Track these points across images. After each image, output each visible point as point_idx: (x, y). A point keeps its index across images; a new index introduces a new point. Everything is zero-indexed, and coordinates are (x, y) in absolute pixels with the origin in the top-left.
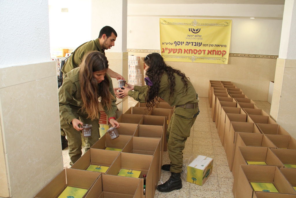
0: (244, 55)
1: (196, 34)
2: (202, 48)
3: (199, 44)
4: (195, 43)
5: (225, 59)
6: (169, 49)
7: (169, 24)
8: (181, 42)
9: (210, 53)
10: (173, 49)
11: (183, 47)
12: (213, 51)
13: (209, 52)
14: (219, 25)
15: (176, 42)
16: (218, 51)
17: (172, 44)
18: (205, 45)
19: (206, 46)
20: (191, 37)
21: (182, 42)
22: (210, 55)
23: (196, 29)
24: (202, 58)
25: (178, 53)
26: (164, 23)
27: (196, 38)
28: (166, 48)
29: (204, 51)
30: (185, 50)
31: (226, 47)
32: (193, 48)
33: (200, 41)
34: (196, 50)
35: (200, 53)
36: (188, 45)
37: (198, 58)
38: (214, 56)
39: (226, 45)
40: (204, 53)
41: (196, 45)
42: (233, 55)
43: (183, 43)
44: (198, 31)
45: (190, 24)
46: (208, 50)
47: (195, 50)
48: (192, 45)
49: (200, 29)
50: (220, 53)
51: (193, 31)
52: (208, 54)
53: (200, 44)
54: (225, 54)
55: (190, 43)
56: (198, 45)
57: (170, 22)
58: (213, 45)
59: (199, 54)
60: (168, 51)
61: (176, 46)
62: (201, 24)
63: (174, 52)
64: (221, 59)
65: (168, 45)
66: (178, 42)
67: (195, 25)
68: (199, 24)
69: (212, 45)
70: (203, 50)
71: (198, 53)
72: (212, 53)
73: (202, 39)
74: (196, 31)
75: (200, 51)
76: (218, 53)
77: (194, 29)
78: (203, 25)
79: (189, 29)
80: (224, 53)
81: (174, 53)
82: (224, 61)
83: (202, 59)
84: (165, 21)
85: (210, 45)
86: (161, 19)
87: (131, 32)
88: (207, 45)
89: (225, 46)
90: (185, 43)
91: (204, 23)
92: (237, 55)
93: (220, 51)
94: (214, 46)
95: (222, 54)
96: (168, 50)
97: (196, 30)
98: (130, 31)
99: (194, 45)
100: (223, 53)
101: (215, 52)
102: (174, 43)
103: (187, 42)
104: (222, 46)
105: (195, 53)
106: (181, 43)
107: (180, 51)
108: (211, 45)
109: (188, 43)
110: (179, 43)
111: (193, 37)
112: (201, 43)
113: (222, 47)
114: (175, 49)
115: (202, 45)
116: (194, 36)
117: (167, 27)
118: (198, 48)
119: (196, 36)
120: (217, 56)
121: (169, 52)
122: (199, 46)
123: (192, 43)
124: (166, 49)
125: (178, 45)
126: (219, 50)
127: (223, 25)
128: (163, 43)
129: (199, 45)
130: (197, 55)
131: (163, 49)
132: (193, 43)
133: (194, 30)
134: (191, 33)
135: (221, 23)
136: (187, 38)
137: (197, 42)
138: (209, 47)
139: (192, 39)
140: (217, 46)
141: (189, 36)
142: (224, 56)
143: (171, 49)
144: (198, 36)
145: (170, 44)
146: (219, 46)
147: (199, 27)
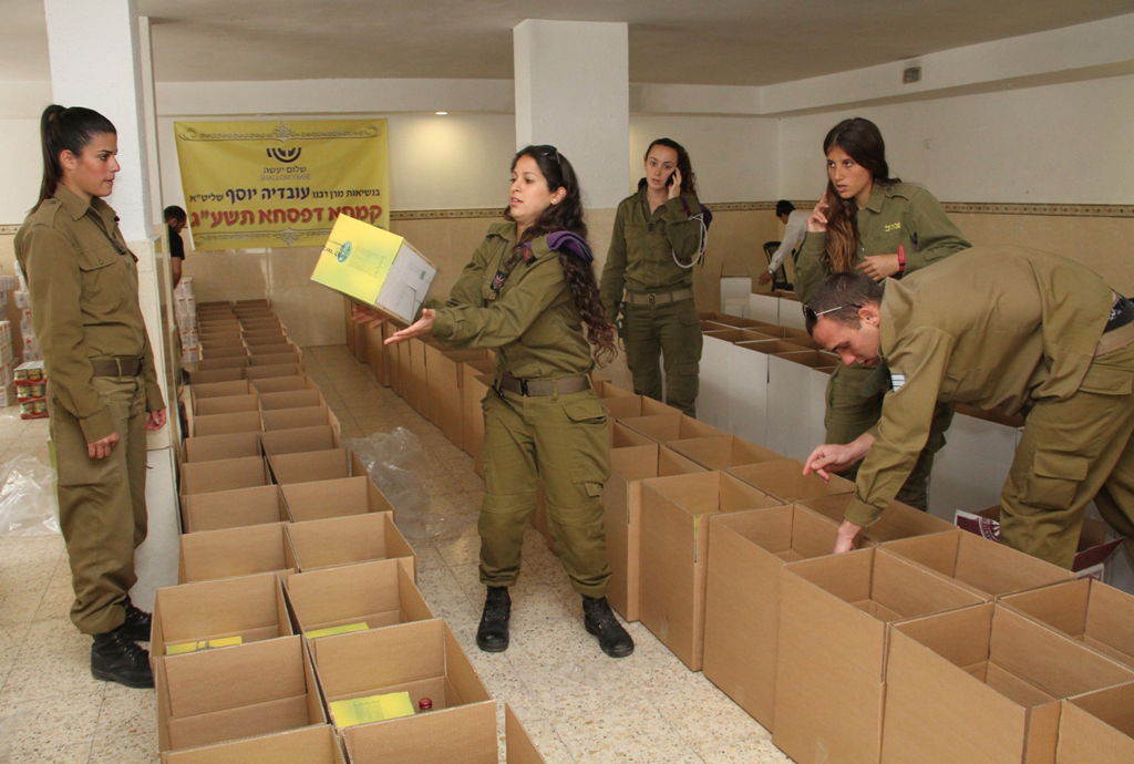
1: (290, 165)
2: (310, 203)
3: (301, 193)
4: (290, 189)
6: (213, 214)
7: (205, 137)
8: (246, 190)
9: (335, 217)
10: (226, 213)
11: (256, 204)
12: (345, 209)
13: (334, 214)
14: (353, 136)
15: (230, 191)
16: (357, 208)
17: (219, 198)
18: (320, 195)
20: (275, 174)
21: (249, 191)
23: (287, 149)
24: (315, 232)
25: (243, 223)
26: (189, 137)
27: (291, 177)
28: (202, 212)
29: (319, 211)
30: (261, 212)
31: (379, 195)
32: (286, 205)
33: (303, 184)
34: (295, 211)
35: (306, 217)
36: (269, 197)
37: (302, 232)
39: (378, 191)
40: (320, 218)
41: (292, 197)
43: (252, 192)
44: (295, 154)
45: (269, 137)
46: (330, 209)
47: (291, 210)
48: (282, 197)
49: (300, 149)
50: (363, 213)
51: (279, 154)
52: (331, 218)
53: (303, 193)
54: (378, 216)
55: (274, 190)
56: (298, 196)
57: (207, 132)
58: (342, 192)
59: (305, 221)
60: (210, 220)
61: (233, 202)
62: (300, 134)
63: (230, 220)
65: (209, 200)
66: (238, 191)
67: (284, 139)
68: (293, 135)
69: (339, 194)
70: (315, 210)
71: (301, 218)
73: (308, 177)
74: (290, 155)
75: (306, 214)
76: (357, 213)
77: (282, 150)
78: (306, 136)
79: (268, 150)
80: (376, 212)
81: (229, 223)
84: (190, 130)
86: (178, 126)
88: (325, 194)
89: (376, 193)
90: (260, 193)
91: (310, 131)
92: (412, 216)
93: (364, 208)
94: (345, 194)
95: (369, 216)
96: (210, 216)
97: (287, 153)
99: (289, 198)
100: (372, 213)
101: (349, 212)
102: (228, 195)
103: (264, 190)
104: (367, 193)
105: (293, 221)
106: (247, 192)
107: (248, 216)
108: (335, 192)
109: (269, 193)
110: (241, 194)
111: (282, 173)
112: (308, 189)
113: (367, 195)
114: (231, 213)
115: (311, 195)
116: (285, 170)
117: (199, 147)
118: (299, 205)
119: (289, 170)
121: (213, 222)
122: (303, 198)
123: (279, 190)
124: (205, 214)
125: (240, 199)
126: (360, 207)
127: (364, 135)
128: (192, 197)
129: (301, 195)
130: (300, 225)
131: (195, 214)
132: (282, 190)
133: (283, 154)
134: (274, 162)
135: (358, 131)
136: (263, 178)
137: (294, 189)
138: (332, 198)
139: (279, 178)
140: (354, 195)
141: (269, 170)
142: (376, 220)
143: (219, 213)
144: (295, 171)
145: (213, 200)
146: (361, 195)
147: (296, 144)
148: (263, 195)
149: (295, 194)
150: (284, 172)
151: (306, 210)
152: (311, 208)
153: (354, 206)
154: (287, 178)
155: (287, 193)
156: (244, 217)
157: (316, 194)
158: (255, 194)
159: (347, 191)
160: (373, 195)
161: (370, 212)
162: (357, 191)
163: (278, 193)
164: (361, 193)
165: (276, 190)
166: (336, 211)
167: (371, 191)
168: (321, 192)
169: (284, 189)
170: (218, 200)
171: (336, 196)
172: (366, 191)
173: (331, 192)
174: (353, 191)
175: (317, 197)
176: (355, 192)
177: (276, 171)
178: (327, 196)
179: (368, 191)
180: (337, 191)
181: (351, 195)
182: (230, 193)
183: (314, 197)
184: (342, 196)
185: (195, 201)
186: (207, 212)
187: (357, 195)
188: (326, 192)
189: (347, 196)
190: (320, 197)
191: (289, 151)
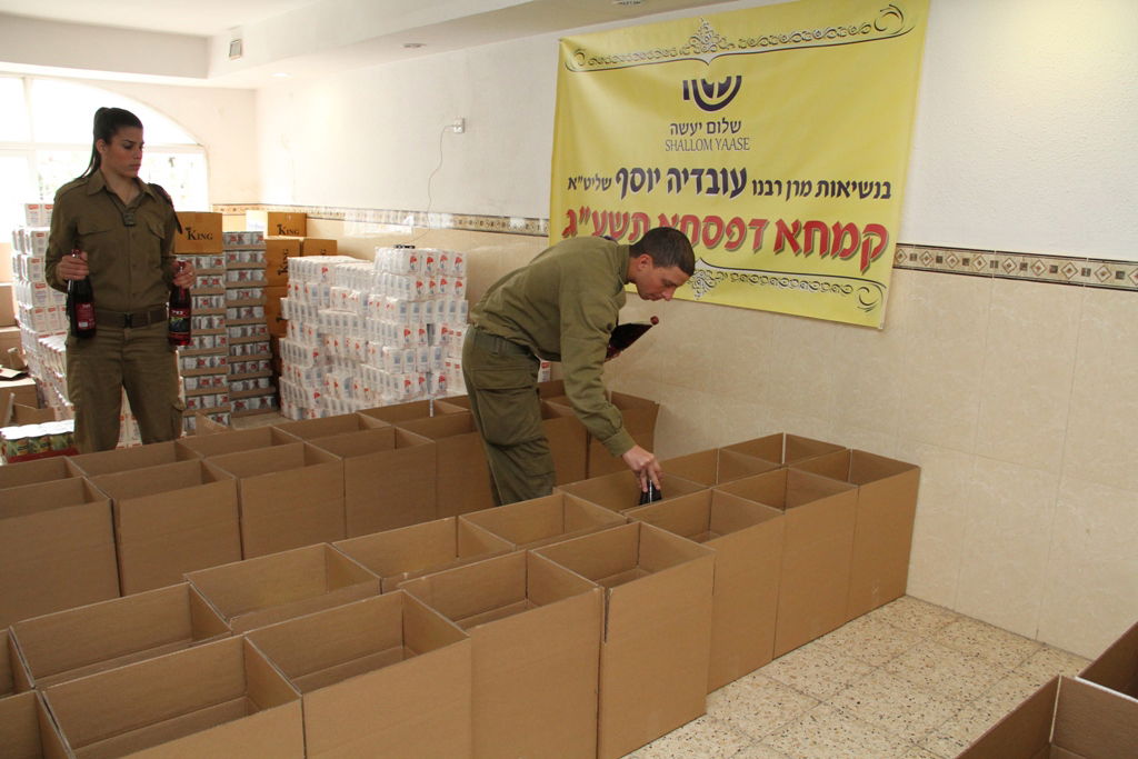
0: (1024, 266)
1: (716, 116)
2: (747, 206)
4: (712, 172)
5: (877, 284)
6: (595, 216)
8: (645, 170)
9: (787, 244)
10: (611, 214)
12: (811, 226)
13: (787, 236)
14: (849, 38)
15: (623, 171)
16: (837, 227)
17: (605, 184)
18: (766, 188)
19: (770, 192)
20: (687, 136)
22: (789, 260)
23: (716, 81)
24: (746, 277)
26: (577, 67)
27: (714, 143)
28: (582, 211)
29: (759, 224)
30: (662, 218)
31: (887, 196)
32: (703, 206)
33: (734, 162)
34: (718, 221)
35: (735, 239)
36: (679, 188)
37: (723, 272)
38: (817, 263)
39: (887, 184)
40: (757, 246)
41: (714, 190)
42: (939, 260)
43: (654, 176)
44: (728, 90)
45: (685, 55)
46: (780, 224)
47: (712, 219)
48: (699, 188)
49: (739, 78)
50: (847, 243)
52: (779, 247)
53: (735, 181)
54: (879, 251)
55: (685, 171)
56: (725, 190)
57: (602, 56)
58: (809, 183)
59: (730, 246)
60: (590, 227)
61: (625, 193)
62: (737, 44)
64: (856, 285)
65: (593, 188)
66: (635, 171)
67: (707, 57)
68: (727, 49)
69: (802, 188)
70: (755, 223)
71: (725, 239)
72: (801, 240)
73: (744, 145)
74: (720, 94)
75: (736, 230)
76: (836, 240)
77: (709, 83)
78: (750, 47)
79: (685, 82)
80: (876, 241)
82: (869, 307)
83: (747, 285)
85: (793, 187)
86: (564, 45)
87: (464, 129)
88: (775, 188)
89: (883, 190)
90: (665, 177)
92: (966, 261)
93: (852, 228)
94: (815, 189)
95: (859, 255)
96: (591, 220)
97: (715, 90)
98: (460, 122)
99: (710, 191)
100: (867, 244)
101: (817, 235)
102: (618, 179)
103: (671, 171)
104: (863, 189)
105: (710, 244)
106: (647, 175)
108: (796, 183)
109: (678, 177)
110: (638, 178)
111: (699, 133)
112: (743, 173)
113: (862, 196)
114: (617, 215)
115: (749, 185)
116: (705, 126)
117: (586, 82)
118: (726, 208)
119: (712, 127)
120: (834, 265)
122: (734, 194)
123: (694, 172)
124: (585, 213)
125: (635, 189)
126: (844, 224)
127: (874, 34)
128: (570, 179)
129: (731, 187)
130: (720, 255)
131: (571, 213)
132: (698, 172)
133: (709, 93)
134: (691, 111)
135: (858, 25)
136: (670, 146)
137: (718, 171)
138: (788, 197)
139: (694, 147)
140: (833, 194)
141: (679, 129)
142: (872, 265)
143: (604, 213)
144: (722, 130)
145: (597, 188)
146: (848, 195)
147: (732, 68)
148: (670, 182)
149: (720, 185)
150: (702, 133)
151: (737, 221)
152: (747, 222)
153: (830, 225)
154: (706, 145)
155: (707, 181)
156: (636, 227)
157: (758, 186)
158: (657, 180)
159: (821, 183)
160: (876, 197)
161: (863, 240)
162: (840, 183)
163: (693, 178)
164: (850, 189)
165: (690, 172)
166: (791, 230)
167: (871, 184)
168: (769, 182)
169: (703, 170)
170: (605, 189)
171: (797, 193)
172: (860, 184)
173: (789, 182)
174: (833, 183)
175: (760, 193)
176: (837, 186)
177: (690, 131)
178: (780, 193)
179: (866, 184)
180: (800, 182)
181: (826, 194)
182: (622, 176)
183: (755, 193)
184: (806, 194)
185: (575, 188)
186: (588, 209)
187: (839, 194)
188: (778, 182)
189: (817, 195)
190: (767, 194)
191: (720, 84)
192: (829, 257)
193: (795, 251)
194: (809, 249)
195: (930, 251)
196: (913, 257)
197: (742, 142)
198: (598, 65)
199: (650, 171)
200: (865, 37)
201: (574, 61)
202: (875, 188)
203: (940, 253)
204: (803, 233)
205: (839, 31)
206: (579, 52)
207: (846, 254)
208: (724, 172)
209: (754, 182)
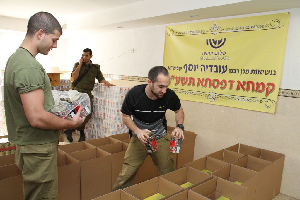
1: (218, 50)
2: (227, 76)
3: (222, 68)
4: (216, 66)
5: (271, 100)
6: (177, 78)
8: (193, 65)
9: (241, 88)
10: (182, 78)
11: (197, 74)
12: (249, 83)
13: (240, 85)
14: (262, 28)
15: (186, 65)
16: (257, 83)
17: (180, 69)
18: (234, 71)
19: (235, 73)
20: (208, 55)
22: (241, 92)
23: (217, 39)
24: (227, 97)
25: (189, 85)
26: (171, 35)
27: (217, 58)
28: (172, 76)
29: (232, 82)
30: (199, 79)
31: (275, 74)
32: (212, 76)
33: (223, 63)
34: (217, 80)
35: (223, 86)
36: (205, 70)
37: (219, 96)
38: (250, 93)
39: (275, 71)
40: (231, 88)
41: (216, 71)
42: (292, 93)
43: (196, 67)
44: (222, 42)
45: (208, 32)
46: (239, 82)
47: (215, 80)
48: (211, 71)
49: (225, 39)
50: (261, 88)
51: (213, 44)
52: (238, 88)
53: (224, 69)
54: (272, 91)
55: (207, 66)
56: (220, 71)
57: (179, 32)
58: (248, 70)
59: (222, 88)
61: (186, 72)
62: (225, 29)
63: (184, 82)
64: (264, 100)
65: (176, 70)
66: (190, 65)
67: (215, 33)
68: (221, 31)
69: (246, 71)
70: (230, 81)
71: (220, 86)
72: (245, 87)
74: (219, 43)
75: (224, 83)
76: (257, 87)
77: (215, 40)
78: (229, 30)
79: (207, 40)
80: (271, 88)
81: (183, 84)
82: (268, 107)
83: (227, 99)
85: (243, 71)
86: (167, 29)
87: (133, 52)
88: (237, 71)
89: (273, 73)
90: (200, 67)
91: (231, 27)
93: (262, 84)
94: (250, 72)
95: (265, 91)
96: (175, 79)
98: (132, 50)
99: (215, 72)
100: (268, 89)
101: (251, 86)
102: (184, 67)
103: (202, 66)
104: (266, 72)
105: (215, 87)
106: (194, 66)
107: (192, 81)
108: (244, 70)
109: (204, 67)
110: (191, 67)
111: (212, 55)
112: (226, 67)
113: (266, 74)
114: (184, 78)
115: (228, 70)
116: (214, 53)
117: (174, 39)
118: (220, 77)
119: (216, 53)
120: (256, 94)
121: (176, 82)
122: (223, 73)
123: (210, 66)
125: (190, 70)
126: (260, 82)
127: (270, 27)
128: (168, 67)
129: (222, 71)
130: (218, 90)
132: (211, 66)
133: (215, 43)
134: (209, 48)
135: (265, 24)
136: (202, 58)
137: (218, 66)
138: (241, 74)
139: (210, 59)
140: (256, 74)
141: (205, 53)
142: (270, 95)
143: (179, 78)
144: (220, 54)
145: (177, 70)
146: (261, 74)
147: (223, 36)
148: (202, 69)
149: (218, 70)
151: (224, 81)
152: (227, 81)
153: (255, 82)
154: (214, 58)
155: (214, 69)
156: (190, 82)
157: (231, 71)
158: (197, 68)
159: (252, 70)
160: (271, 75)
161: (266, 87)
162: (259, 70)
163: (209, 68)
164: (262, 72)
165: (208, 66)
166: (242, 84)
167: (269, 71)
168: (235, 70)
169: (213, 66)
170: (180, 70)
171: (244, 73)
172: (265, 71)
173: (241, 70)
174: (256, 70)
175: (232, 73)
176: (258, 71)
177: (209, 54)
178: (238, 73)
179: (267, 71)
180: (245, 70)
181: (254, 73)
182: (185, 66)
183: (230, 72)
184: (247, 74)
185: (170, 70)
186: (174, 76)
187: (258, 74)
188: (238, 70)
189: (251, 74)
190: (234, 73)
191: (218, 41)
192: (255, 92)
193: (243, 90)
194: (248, 89)
195: (289, 91)
196: (283, 93)
197: (226, 58)
198: (178, 34)
199: (195, 65)
200: (267, 28)
201: (171, 33)
202: (270, 72)
203: (292, 92)
204: (246, 85)
205: (258, 26)
206: (172, 30)
207: (261, 91)
208: (220, 66)
209: (230, 69)
